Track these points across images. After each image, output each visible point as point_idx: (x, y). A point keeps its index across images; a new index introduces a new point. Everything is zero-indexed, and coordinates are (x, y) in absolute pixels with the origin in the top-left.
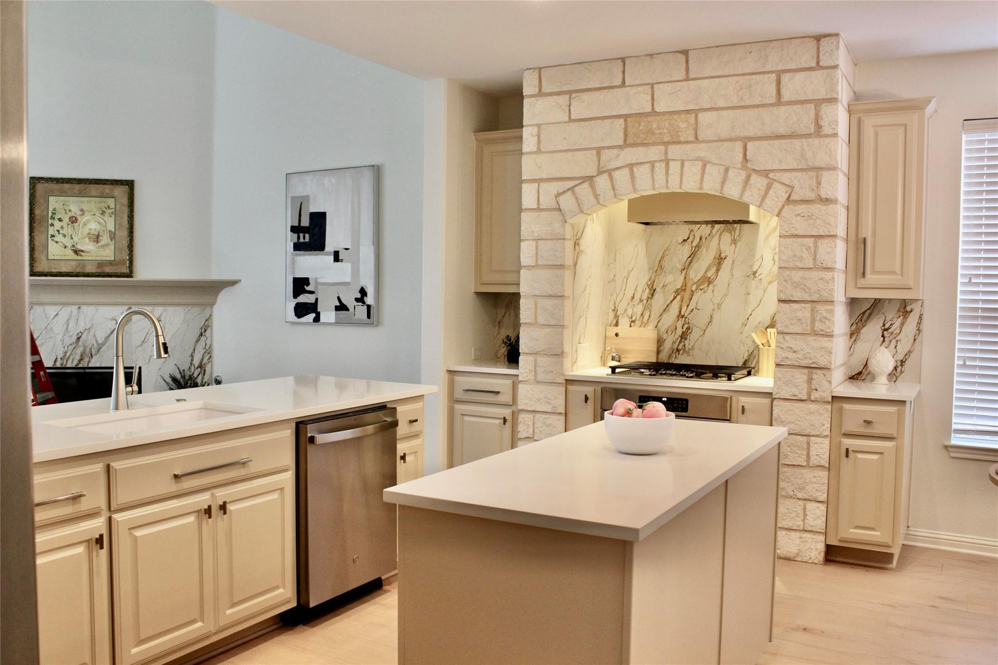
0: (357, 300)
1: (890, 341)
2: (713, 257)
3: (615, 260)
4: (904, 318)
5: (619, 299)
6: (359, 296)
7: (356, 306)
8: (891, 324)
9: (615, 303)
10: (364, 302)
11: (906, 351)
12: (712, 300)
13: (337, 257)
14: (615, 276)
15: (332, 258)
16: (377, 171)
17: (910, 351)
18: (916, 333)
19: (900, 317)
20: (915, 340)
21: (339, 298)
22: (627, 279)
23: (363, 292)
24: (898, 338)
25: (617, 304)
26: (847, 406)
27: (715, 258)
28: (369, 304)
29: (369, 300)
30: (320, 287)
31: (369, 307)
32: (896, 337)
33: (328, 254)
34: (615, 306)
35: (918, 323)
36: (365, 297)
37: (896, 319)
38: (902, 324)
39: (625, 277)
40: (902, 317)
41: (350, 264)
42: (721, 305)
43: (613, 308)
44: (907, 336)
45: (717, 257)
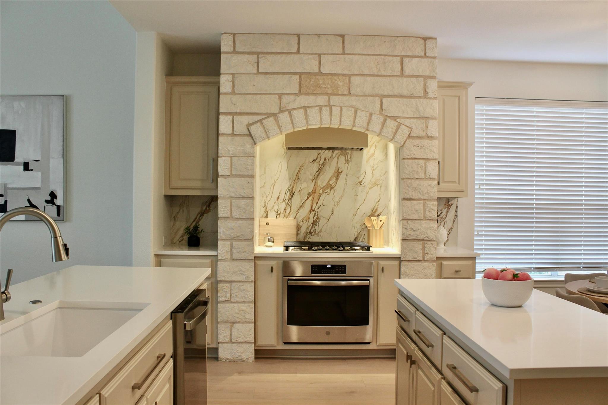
0: (47, 201)
1: (441, 223)
2: (334, 171)
3: (265, 173)
4: (448, 209)
5: (268, 199)
6: (49, 198)
7: (46, 207)
8: (441, 212)
9: (265, 202)
10: (54, 204)
11: (450, 228)
12: (333, 199)
13: (26, 166)
14: (265, 183)
15: (22, 167)
16: (65, 99)
17: (451, 228)
18: (454, 217)
19: (446, 208)
20: (454, 221)
21: (29, 201)
22: (274, 186)
23: (53, 195)
24: (445, 221)
25: (266, 203)
26: (445, 263)
27: (335, 172)
28: (58, 204)
29: (59, 201)
30: (8, 191)
31: (59, 207)
32: (444, 220)
33: (18, 164)
34: (265, 205)
35: (455, 212)
36: (55, 200)
37: (444, 210)
38: (447, 212)
39: (272, 184)
40: (447, 208)
41: (39, 174)
42: (339, 203)
43: (264, 205)
44: (450, 219)
45: (336, 171)
